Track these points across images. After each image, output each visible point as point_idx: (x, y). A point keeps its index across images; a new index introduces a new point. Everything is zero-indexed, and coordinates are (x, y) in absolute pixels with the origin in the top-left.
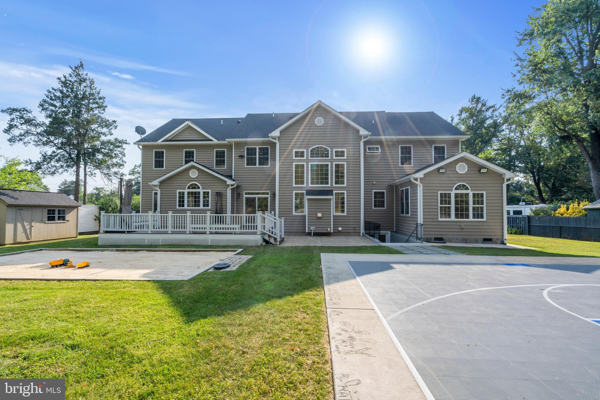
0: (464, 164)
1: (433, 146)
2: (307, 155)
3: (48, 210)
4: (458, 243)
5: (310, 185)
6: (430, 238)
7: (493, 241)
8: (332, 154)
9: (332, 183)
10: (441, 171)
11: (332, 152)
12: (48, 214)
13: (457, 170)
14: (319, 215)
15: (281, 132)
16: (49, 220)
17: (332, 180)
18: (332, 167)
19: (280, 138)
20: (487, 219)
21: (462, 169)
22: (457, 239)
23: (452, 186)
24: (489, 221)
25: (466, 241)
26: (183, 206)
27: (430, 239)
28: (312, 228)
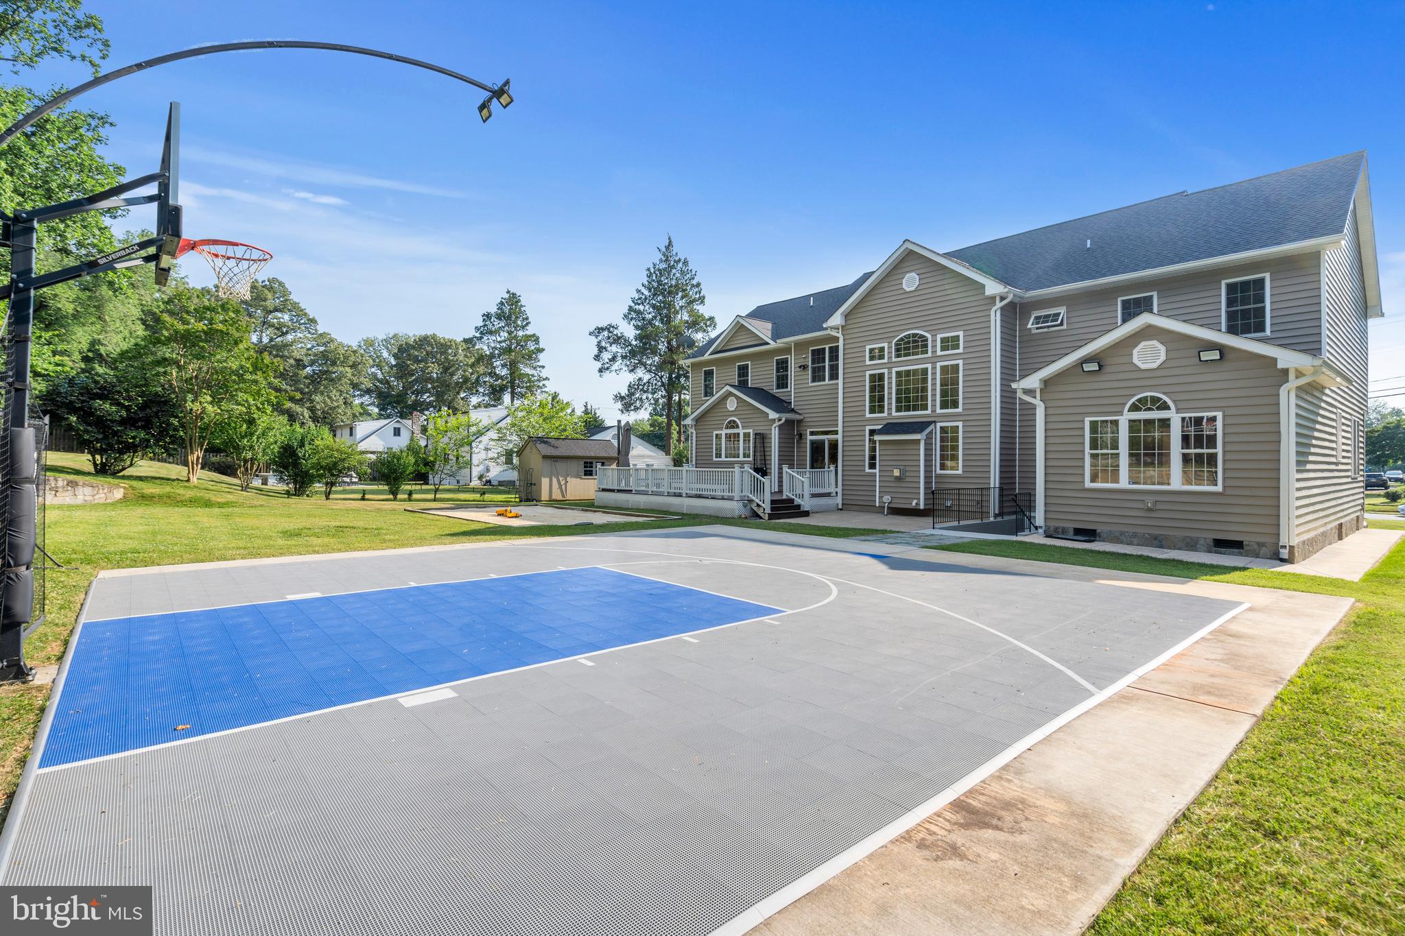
0: (1155, 343)
1: (1224, 283)
2: (890, 353)
3: (585, 463)
4: (1138, 545)
5: (894, 414)
6: (1064, 528)
7: (1245, 548)
8: (934, 346)
9: (934, 406)
10: (1087, 367)
11: (934, 341)
12: (585, 467)
13: (1135, 360)
14: (896, 473)
15: (847, 316)
16: (585, 475)
17: (934, 401)
18: (934, 374)
19: (846, 328)
20: (1224, 487)
21: (1150, 355)
22: (1135, 535)
23: (1124, 402)
24: (1228, 492)
25: (1160, 541)
26: (720, 457)
27: (1064, 531)
28: (887, 499)
